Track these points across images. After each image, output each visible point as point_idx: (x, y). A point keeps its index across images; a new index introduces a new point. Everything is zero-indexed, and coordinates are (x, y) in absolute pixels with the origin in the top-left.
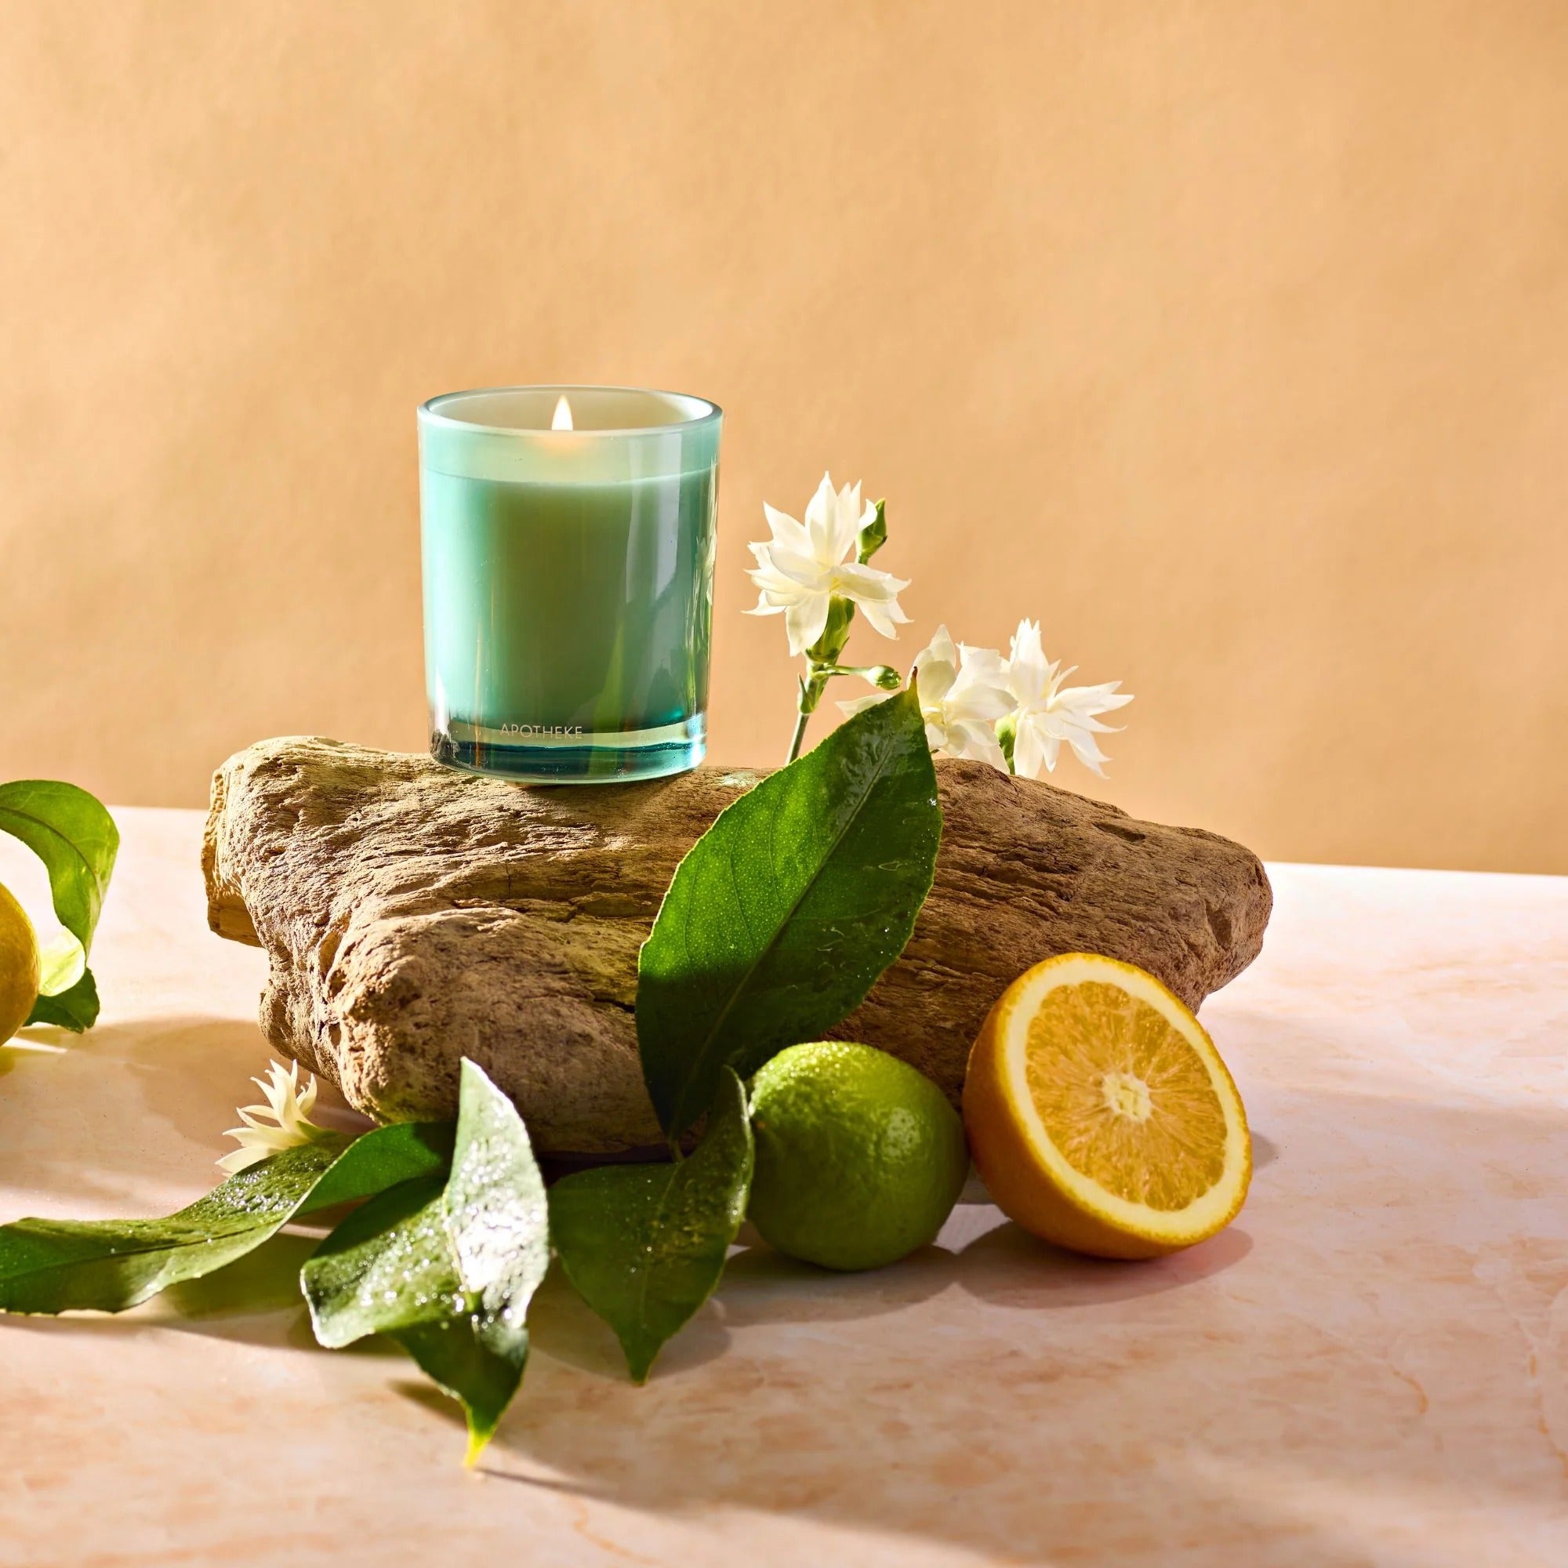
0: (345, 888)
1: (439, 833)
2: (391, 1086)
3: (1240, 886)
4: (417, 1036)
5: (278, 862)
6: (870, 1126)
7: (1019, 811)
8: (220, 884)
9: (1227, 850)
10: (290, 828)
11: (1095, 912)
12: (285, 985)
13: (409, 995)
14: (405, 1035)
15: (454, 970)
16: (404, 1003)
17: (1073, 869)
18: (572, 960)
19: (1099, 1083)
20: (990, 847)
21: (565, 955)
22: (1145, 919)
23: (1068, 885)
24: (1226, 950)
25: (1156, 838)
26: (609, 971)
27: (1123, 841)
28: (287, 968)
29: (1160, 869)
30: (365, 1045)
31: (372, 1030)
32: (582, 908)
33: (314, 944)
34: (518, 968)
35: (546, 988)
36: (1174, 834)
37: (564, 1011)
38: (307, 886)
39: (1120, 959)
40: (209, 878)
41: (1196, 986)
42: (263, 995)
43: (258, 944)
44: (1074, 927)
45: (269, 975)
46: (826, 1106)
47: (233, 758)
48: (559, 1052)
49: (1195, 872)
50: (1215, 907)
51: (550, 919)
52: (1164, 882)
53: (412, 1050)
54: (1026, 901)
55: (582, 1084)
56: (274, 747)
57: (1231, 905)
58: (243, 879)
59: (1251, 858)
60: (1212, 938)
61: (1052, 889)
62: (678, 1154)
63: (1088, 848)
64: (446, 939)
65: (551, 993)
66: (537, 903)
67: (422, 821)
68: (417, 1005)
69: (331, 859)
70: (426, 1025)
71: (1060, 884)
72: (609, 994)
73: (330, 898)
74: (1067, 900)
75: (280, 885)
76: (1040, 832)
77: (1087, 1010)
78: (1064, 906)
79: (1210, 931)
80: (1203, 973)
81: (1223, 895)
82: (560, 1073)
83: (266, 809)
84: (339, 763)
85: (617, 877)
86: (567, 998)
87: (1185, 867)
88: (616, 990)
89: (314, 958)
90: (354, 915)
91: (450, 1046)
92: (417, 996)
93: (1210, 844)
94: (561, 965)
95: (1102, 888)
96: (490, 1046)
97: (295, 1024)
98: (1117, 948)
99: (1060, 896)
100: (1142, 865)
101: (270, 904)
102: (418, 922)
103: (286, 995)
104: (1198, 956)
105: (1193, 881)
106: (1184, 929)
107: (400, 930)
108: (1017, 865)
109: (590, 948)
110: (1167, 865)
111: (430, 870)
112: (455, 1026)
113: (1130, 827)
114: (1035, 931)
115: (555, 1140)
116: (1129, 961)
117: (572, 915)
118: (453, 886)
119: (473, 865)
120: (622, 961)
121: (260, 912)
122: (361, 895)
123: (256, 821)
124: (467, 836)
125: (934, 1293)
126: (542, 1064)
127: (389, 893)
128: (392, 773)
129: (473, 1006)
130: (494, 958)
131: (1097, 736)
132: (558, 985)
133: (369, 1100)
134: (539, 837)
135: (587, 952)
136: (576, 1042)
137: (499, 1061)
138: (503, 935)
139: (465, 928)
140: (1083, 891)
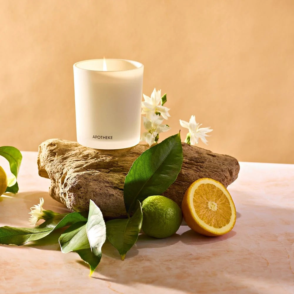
0: (66, 167)
1: (83, 157)
2: (77, 204)
3: (234, 165)
4: (81, 195)
5: (53, 163)
6: (164, 211)
7: (193, 152)
8: (41, 167)
9: (231, 158)
10: (55, 156)
11: (207, 170)
12: (54, 186)
13: (79, 187)
14: (79, 195)
15: (88, 182)
16: (79, 189)
17: (203, 162)
18: (110, 180)
19: (207, 203)
20: (187, 158)
21: (108, 179)
22: (217, 172)
23: (202, 165)
24: (232, 177)
25: (218, 156)
26: (117, 182)
27: (212, 157)
28: (55, 183)
29: (219, 162)
30: (71, 197)
31: (73, 194)
32: (111, 171)
33: (60, 178)
34: (100, 182)
35: (105, 186)
36: (222, 156)
37: (109, 190)
38: (58, 167)
39: (212, 179)
40: (39, 166)
41: (226, 184)
42: (50, 188)
43: (49, 178)
44: (203, 173)
45: (51, 184)
46: (156, 207)
47: (43, 143)
48: (108, 198)
49: (226, 163)
50: (230, 169)
51: (105, 173)
52: (220, 165)
53: (80, 198)
54: (194, 168)
55: (112, 203)
56: (51, 141)
57: (233, 169)
58: (46, 166)
59: (236, 160)
60: (229, 175)
61: (199, 166)
62: (129, 217)
63: (206, 158)
64: (86, 177)
65: (106, 186)
66: (103, 170)
67: (80, 155)
68: (81, 189)
69: (63, 162)
70: (83, 193)
71: (200, 165)
72: (117, 187)
73: (63, 169)
74: (202, 168)
75: (53, 167)
76: (196, 155)
77: (207, 189)
78: (202, 169)
79: (229, 174)
80: (227, 182)
81: (231, 167)
82: (108, 201)
83: (50, 153)
84: (63, 144)
85: (117, 165)
86: (109, 188)
87: (224, 162)
88: (118, 186)
89: (60, 181)
90: (68, 172)
91: (88, 197)
92: (81, 187)
93: (228, 157)
94: (108, 181)
95: (208, 166)
96: (95, 197)
97: (56, 193)
98: (212, 177)
99: (201, 167)
100: (216, 161)
101: (51, 171)
102: (81, 173)
103: (54, 188)
104: (227, 178)
105: (225, 164)
106: (224, 173)
107: (77, 175)
108: (192, 162)
109: (113, 178)
110: (220, 161)
111: (82, 164)
112: (89, 193)
113: (213, 154)
114: (196, 174)
115: (107, 214)
116: (214, 179)
117: (109, 172)
118: (86, 167)
119: (90, 163)
120: (119, 180)
121: (49, 172)
122: (69, 168)
123: (48, 155)
124: (89, 157)
125: (176, 243)
126: (105, 200)
127: (75, 168)
128: (74, 146)
129: (92, 189)
130: (95, 180)
131: (206, 137)
132: (107, 185)
133: (72, 207)
134: (102, 157)
135: (112, 179)
136: (111, 196)
137: (97, 200)
138: (97, 176)
139: (89, 175)
140: (205, 167)
